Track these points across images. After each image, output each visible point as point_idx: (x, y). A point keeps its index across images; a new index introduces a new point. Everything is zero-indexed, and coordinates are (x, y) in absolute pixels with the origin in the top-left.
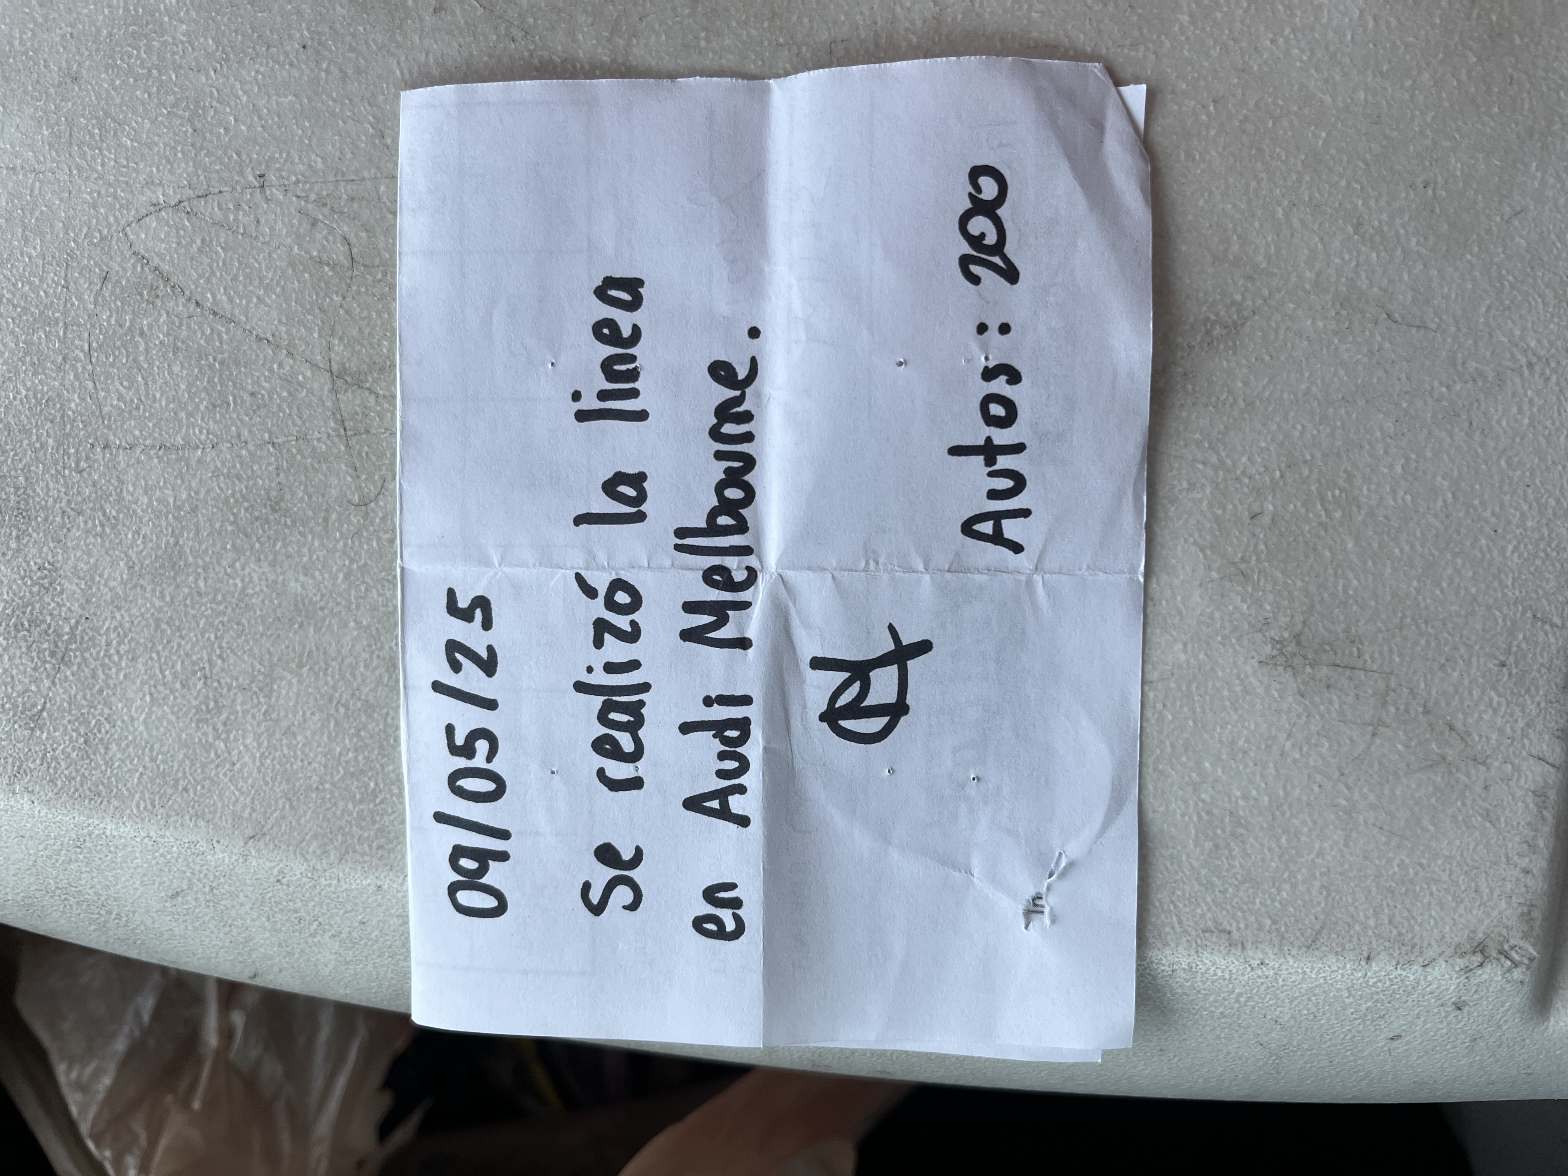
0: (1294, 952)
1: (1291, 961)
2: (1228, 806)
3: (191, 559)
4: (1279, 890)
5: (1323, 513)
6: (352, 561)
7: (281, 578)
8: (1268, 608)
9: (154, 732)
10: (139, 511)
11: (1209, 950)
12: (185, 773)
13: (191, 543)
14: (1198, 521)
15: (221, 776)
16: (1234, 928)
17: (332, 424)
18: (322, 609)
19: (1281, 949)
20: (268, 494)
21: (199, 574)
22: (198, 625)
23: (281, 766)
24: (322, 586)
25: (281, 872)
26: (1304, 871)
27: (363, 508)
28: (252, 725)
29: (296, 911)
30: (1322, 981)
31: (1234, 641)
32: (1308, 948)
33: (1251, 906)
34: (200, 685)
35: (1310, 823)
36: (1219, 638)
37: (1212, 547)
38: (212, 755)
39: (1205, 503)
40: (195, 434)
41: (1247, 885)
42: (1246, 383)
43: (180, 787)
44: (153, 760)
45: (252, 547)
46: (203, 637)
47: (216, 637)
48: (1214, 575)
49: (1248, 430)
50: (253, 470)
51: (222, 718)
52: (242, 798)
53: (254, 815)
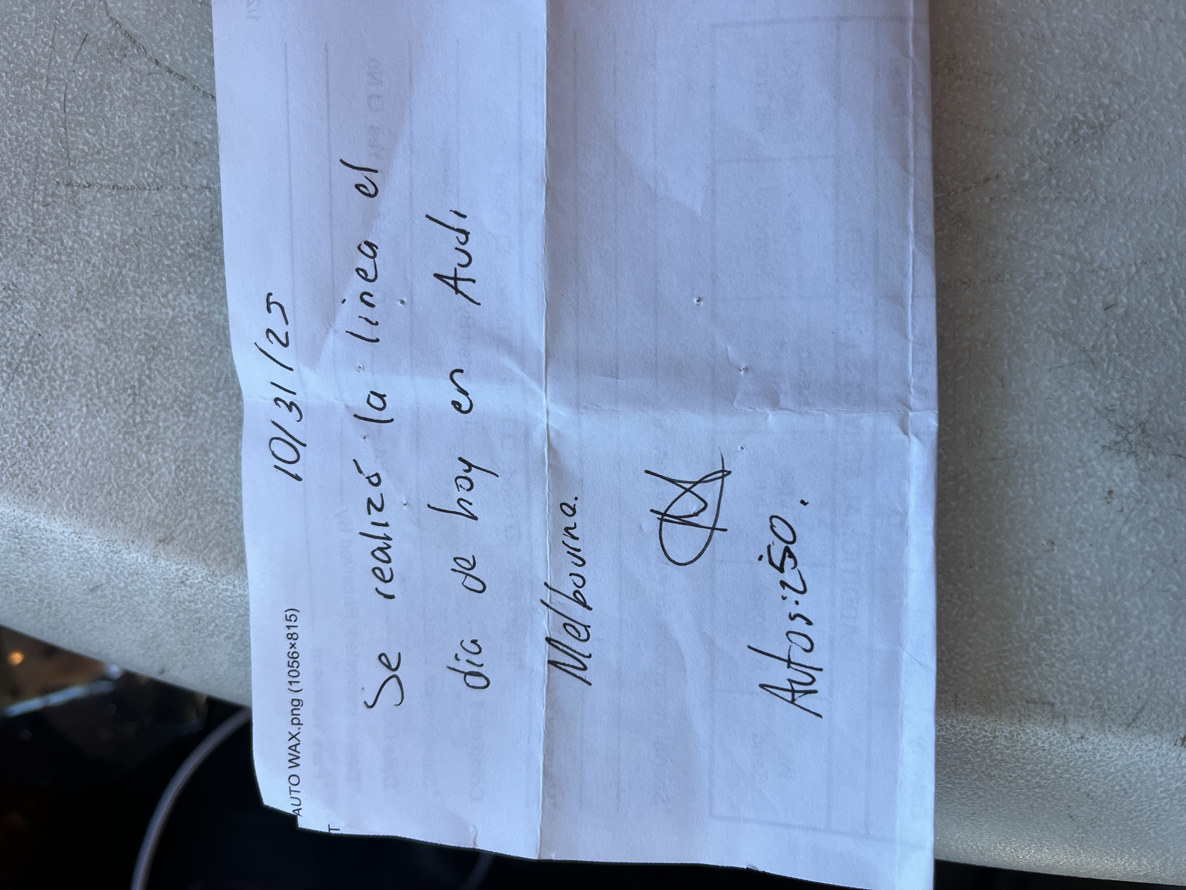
0: (1114, 729)
1: (1111, 737)
2: (1061, 583)
3: (131, 289)
4: (1105, 669)
5: (1175, 309)
8: (1115, 395)
9: (87, 440)
10: (91, 242)
11: (1032, 719)
12: (110, 478)
13: (132, 274)
14: (1053, 309)
15: (140, 483)
16: (1057, 702)
19: (1102, 725)
20: (202, 233)
21: (137, 302)
22: (132, 348)
23: (193, 478)
25: (185, 574)
26: (1131, 652)
28: (171, 440)
29: (196, 612)
30: (1138, 759)
31: (1079, 425)
32: (1129, 725)
33: (1076, 682)
34: (129, 401)
35: (1141, 606)
36: (1065, 422)
37: (1063, 335)
38: (135, 465)
39: (1060, 292)
40: (144, 177)
41: (1074, 661)
42: (1109, 181)
43: (105, 491)
44: (84, 465)
45: (184, 280)
46: (135, 357)
47: (147, 359)
48: (1065, 360)
49: (1107, 226)
50: (190, 212)
51: (146, 432)
52: (157, 505)
53: (166, 521)
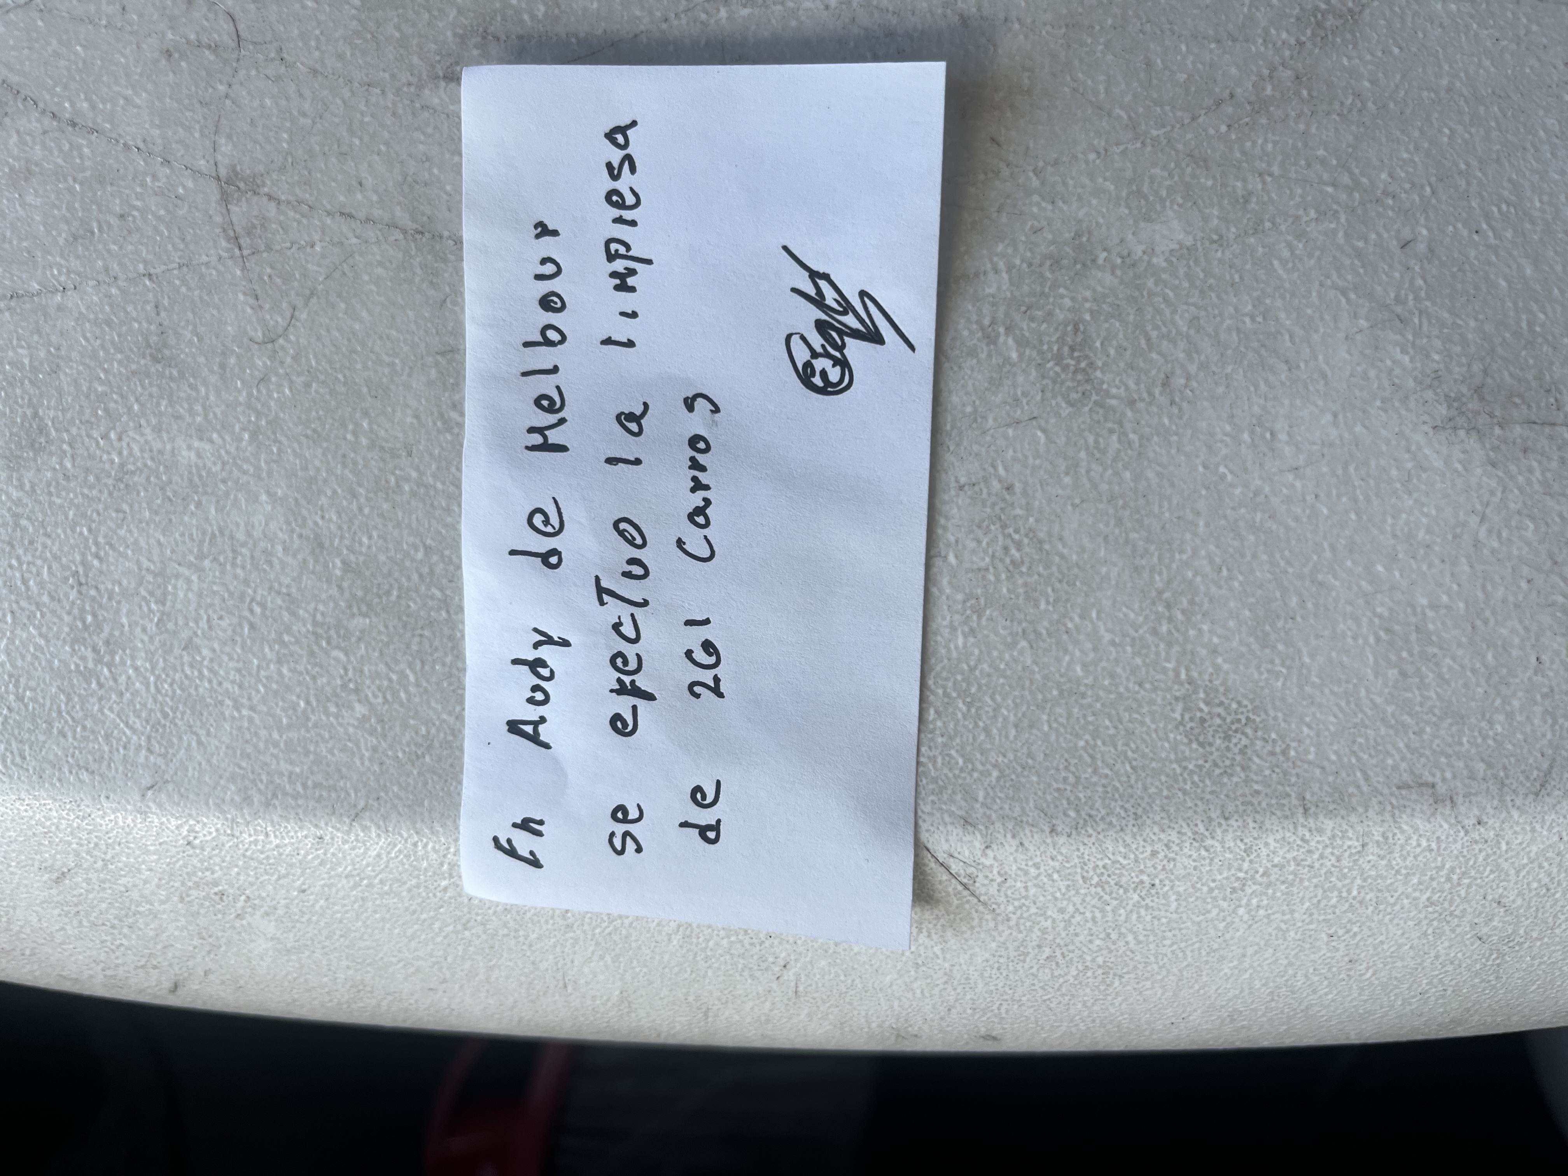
0: (1518, 802)
1: (1515, 814)
2: (1413, 620)
3: (54, 434)
4: (1491, 723)
5: (1490, 234)
6: (258, 414)
7: (168, 447)
8: (1437, 357)
9: (19, 663)
11: (1408, 811)
12: (60, 712)
13: (52, 413)
14: (1334, 257)
15: (106, 711)
16: (1438, 780)
17: (224, 244)
18: (224, 481)
19: (1502, 801)
20: (147, 340)
21: (64, 452)
22: (67, 518)
23: (183, 690)
24: (223, 452)
25: (191, 830)
26: (1520, 694)
27: (269, 346)
28: (142, 641)
29: (216, 884)
31: (1397, 404)
32: (1537, 794)
33: (1457, 748)
34: (73, 594)
35: (1522, 632)
36: (1378, 403)
37: (1355, 288)
38: (94, 685)
39: (1341, 234)
40: (53, 275)
41: (1449, 721)
42: (1374, 82)
43: (55, 731)
44: (20, 698)
45: (130, 409)
46: (73, 531)
47: (90, 530)
48: (1363, 323)
49: (1384, 140)
50: (127, 313)
51: (104, 635)
52: (135, 738)
53: (152, 758)
